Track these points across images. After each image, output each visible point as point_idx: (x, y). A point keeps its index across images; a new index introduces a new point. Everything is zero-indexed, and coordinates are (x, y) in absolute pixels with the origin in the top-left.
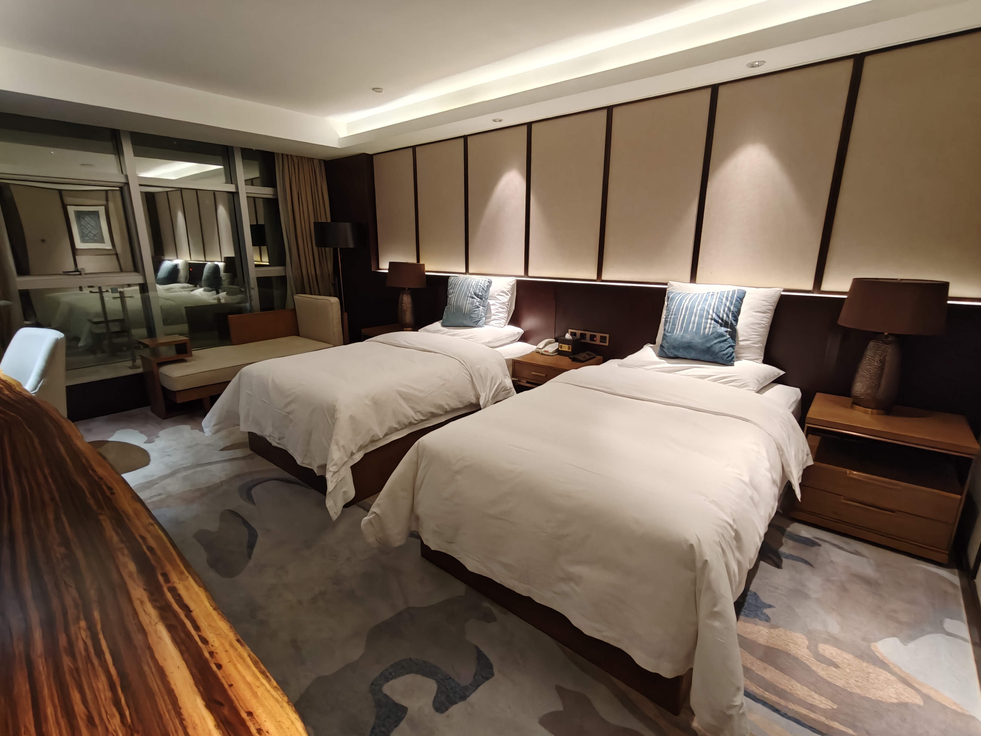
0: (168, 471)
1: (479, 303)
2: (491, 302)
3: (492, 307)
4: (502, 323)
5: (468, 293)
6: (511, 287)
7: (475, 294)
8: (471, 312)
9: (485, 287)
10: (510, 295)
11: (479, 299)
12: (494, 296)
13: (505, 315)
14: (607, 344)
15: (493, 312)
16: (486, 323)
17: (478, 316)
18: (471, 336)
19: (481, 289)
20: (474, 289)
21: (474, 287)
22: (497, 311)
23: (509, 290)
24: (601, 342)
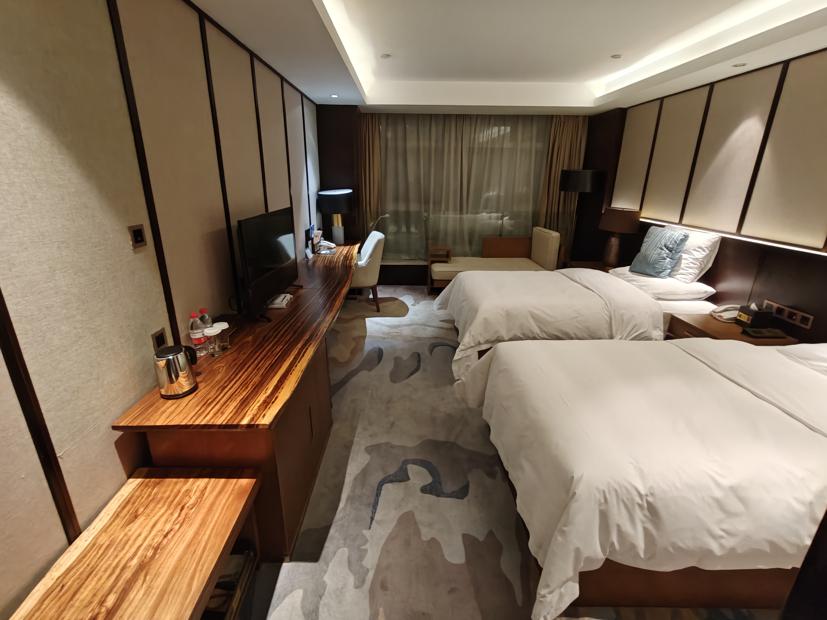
0: (409, 323)
1: (667, 255)
2: (684, 256)
3: (683, 261)
4: (689, 279)
5: (659, 244)
6: (711, 243)
7: (665, 246)
8: (656, 262)
9: (678, 240)
10: (708, 252)
11: (667, 251)
12: (689, 250)
13: (696, 271)
14: (808, 327)
15: (682, 266)
16: (670, 275)
17: (662, 267)
18: (646, 285)
19: (673, 242)
20: (665, 241)
21: (667, 239)
22: (687, 265)
23: (708, 246)
24: (800, 323)
